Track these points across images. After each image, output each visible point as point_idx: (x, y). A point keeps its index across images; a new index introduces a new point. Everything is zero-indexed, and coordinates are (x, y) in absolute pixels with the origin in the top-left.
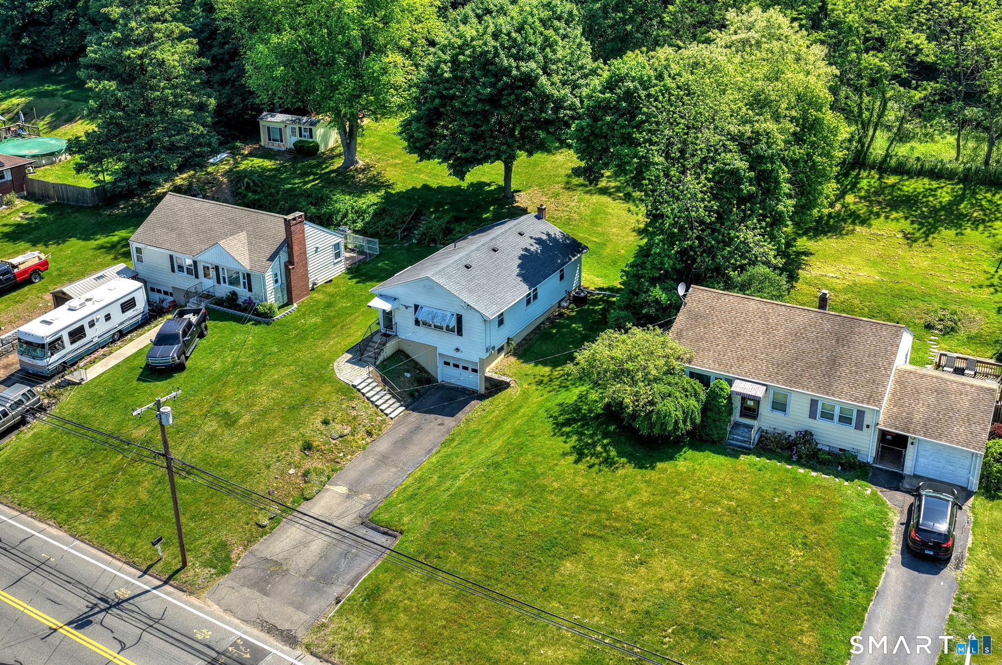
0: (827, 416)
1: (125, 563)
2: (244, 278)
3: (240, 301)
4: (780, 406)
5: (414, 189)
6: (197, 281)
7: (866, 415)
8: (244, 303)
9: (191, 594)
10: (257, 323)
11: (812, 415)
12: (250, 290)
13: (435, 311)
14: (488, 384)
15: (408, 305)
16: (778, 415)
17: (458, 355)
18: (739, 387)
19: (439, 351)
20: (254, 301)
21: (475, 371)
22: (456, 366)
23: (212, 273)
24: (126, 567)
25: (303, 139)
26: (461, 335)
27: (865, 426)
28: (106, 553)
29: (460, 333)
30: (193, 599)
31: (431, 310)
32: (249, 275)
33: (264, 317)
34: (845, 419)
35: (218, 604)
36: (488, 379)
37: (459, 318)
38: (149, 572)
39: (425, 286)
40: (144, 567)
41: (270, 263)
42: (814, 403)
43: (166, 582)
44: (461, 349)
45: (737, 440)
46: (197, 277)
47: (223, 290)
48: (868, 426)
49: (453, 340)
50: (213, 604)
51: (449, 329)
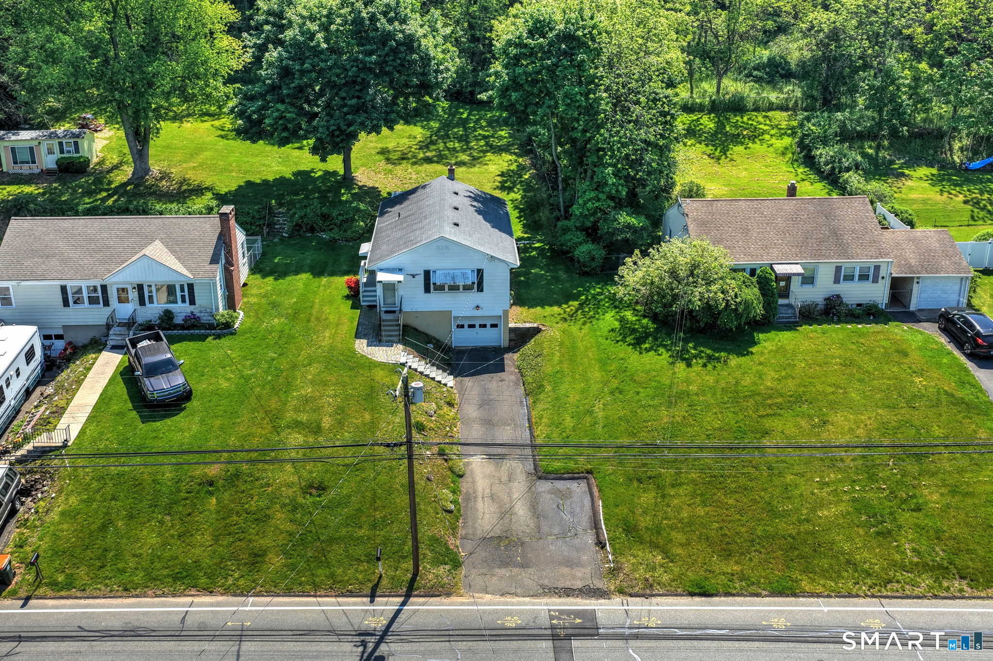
0: (849, 278)
1: (336, 596)
2: (182, 290)
3: (178, 320)
4: (808, 279)
5: (240, 187)
6: (107, 311)
7: (881, 268)
8: (185, 320)
9: (448, 595)
10: (218, 337)
11: (837, 281)
12: (192, 302)
13: (451, 272)
14: (513, 335)
15: (415, 273)
16: (808, 288)
17: (478, 313)
18: (780, 269)
19: (454, 314)
20: (198, 315)
21: (494, 326)
22: (472, 326)
23: (133, 295)
24: (340, 599)
25: (63, 155)
26: (482, 291)
27: (880, 278)
28: (302, 596)
29: (480, 289)
30: (454, 599)
31: (446, 272)
32: (191, 287)
33: (225, 329)
34: (864, 277)
35: (487, 593)
36: (512, 330)
37: (480, 273)
38: (378, 594)
39: (438, 248)
40: (367, 591)
41: (215, 266)
42: (838, 269)
43: (408, 596)
44: (481, 305)
45: (783, 317)
46: (106, 303)
47: (153, 311)
48: (883, 278)
49: (473, 297)
50: (481, 595)
51: (467, 288)
